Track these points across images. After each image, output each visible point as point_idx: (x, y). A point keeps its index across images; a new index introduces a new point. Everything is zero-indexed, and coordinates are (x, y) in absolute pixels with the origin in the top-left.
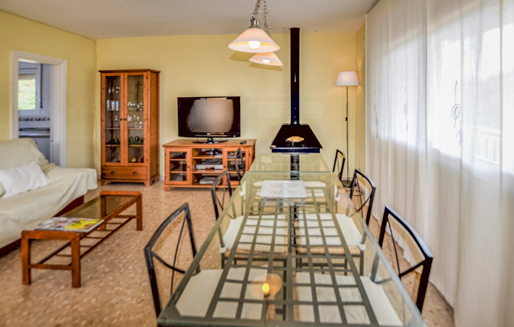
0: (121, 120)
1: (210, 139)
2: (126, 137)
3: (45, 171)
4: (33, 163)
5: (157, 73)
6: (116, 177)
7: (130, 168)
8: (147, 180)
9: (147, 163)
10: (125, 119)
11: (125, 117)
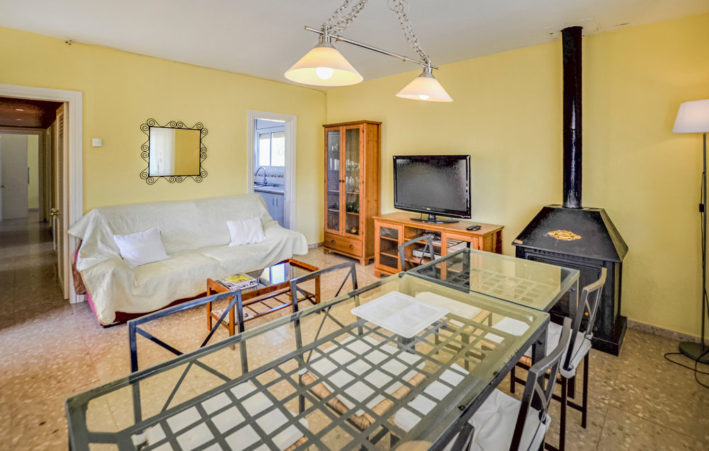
0: (340, 181)
1: (431, 217)
2: (344, 203)
3: (264, 228)
4: (257, 219)
5: (378, 125)
6: (336, 248)
7: (348, 239)
8: (362, 257)
9: (362, 237)
10: (343, 181)
11: (344, 179)
